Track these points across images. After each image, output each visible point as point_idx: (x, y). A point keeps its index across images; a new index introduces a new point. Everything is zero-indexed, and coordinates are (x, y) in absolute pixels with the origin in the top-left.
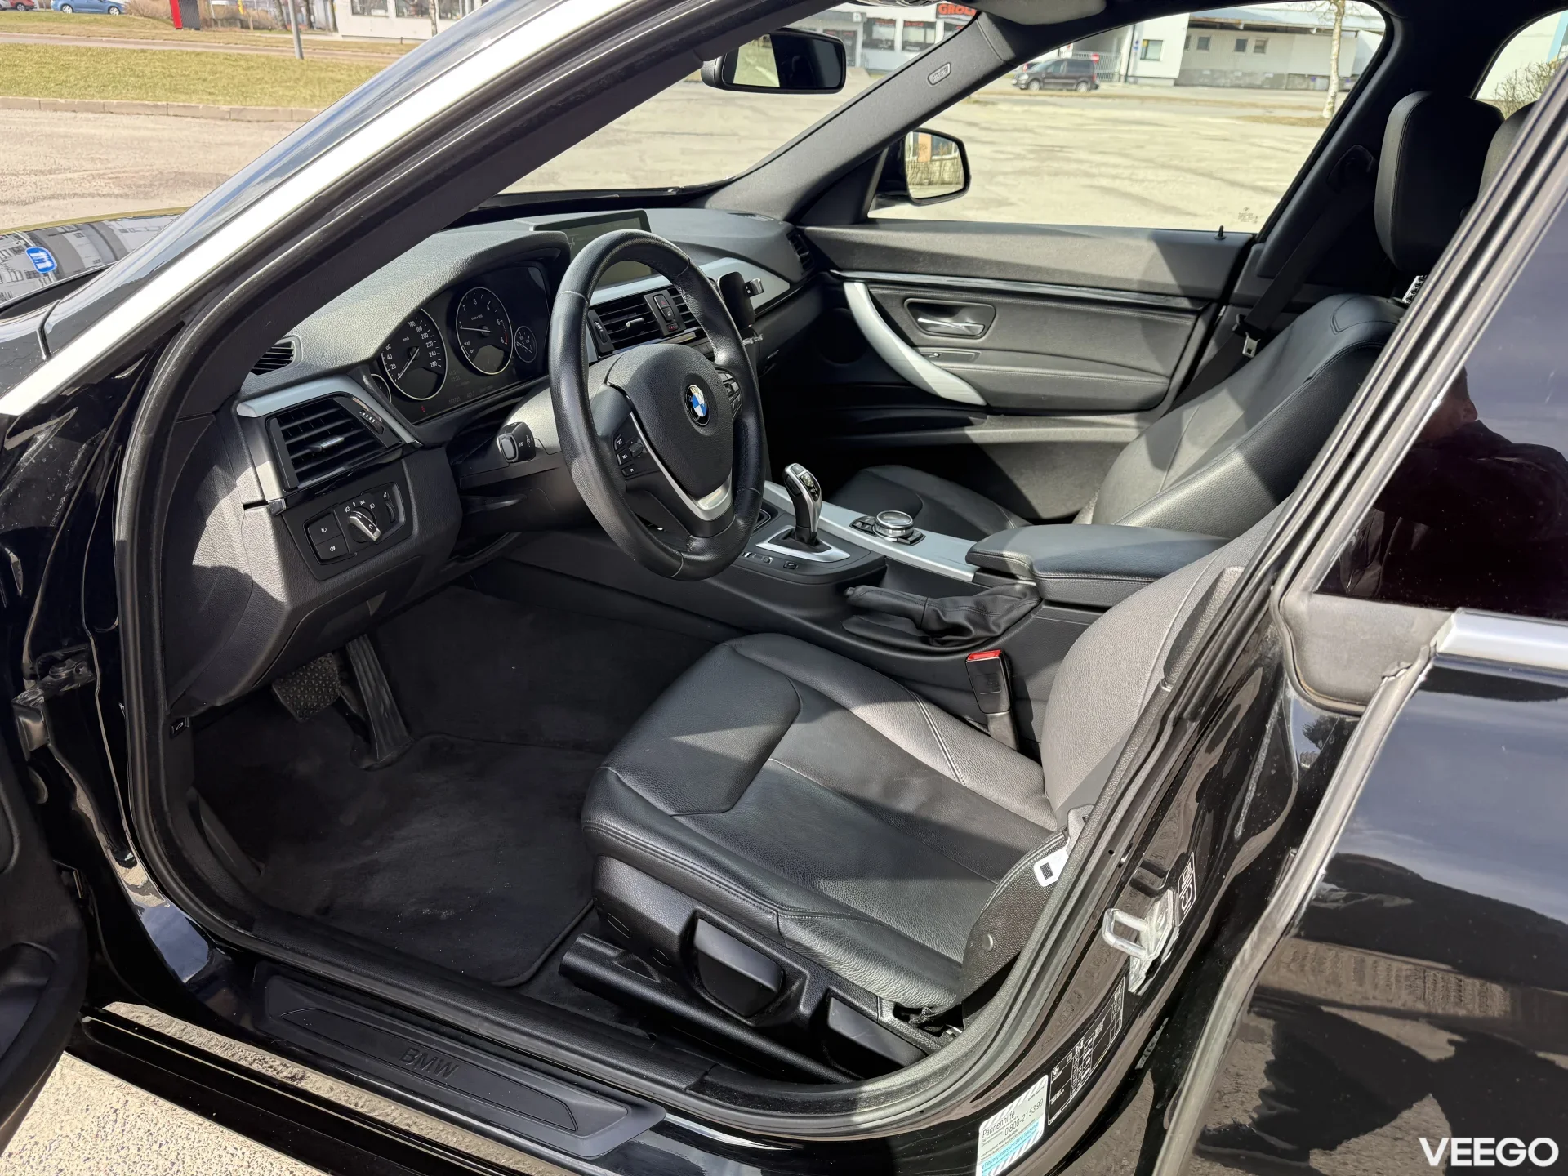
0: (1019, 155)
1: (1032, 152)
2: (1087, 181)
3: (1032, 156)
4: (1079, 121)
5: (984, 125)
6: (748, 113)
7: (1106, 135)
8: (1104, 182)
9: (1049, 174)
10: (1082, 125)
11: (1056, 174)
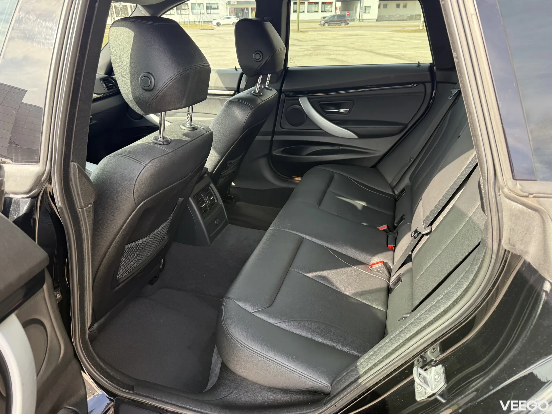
0: (308, 49)
1: (312, 48)
2: (327, 57)
3: (312, 49)
4: (335, 36)
5: (301, 40)
6: (218, 39)
7: (342, 40)
8: (333, 57)
9: (315, 55)
10: (336, 37)
11: (317, 55)
